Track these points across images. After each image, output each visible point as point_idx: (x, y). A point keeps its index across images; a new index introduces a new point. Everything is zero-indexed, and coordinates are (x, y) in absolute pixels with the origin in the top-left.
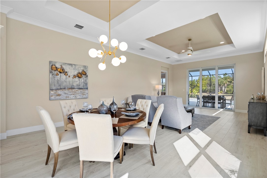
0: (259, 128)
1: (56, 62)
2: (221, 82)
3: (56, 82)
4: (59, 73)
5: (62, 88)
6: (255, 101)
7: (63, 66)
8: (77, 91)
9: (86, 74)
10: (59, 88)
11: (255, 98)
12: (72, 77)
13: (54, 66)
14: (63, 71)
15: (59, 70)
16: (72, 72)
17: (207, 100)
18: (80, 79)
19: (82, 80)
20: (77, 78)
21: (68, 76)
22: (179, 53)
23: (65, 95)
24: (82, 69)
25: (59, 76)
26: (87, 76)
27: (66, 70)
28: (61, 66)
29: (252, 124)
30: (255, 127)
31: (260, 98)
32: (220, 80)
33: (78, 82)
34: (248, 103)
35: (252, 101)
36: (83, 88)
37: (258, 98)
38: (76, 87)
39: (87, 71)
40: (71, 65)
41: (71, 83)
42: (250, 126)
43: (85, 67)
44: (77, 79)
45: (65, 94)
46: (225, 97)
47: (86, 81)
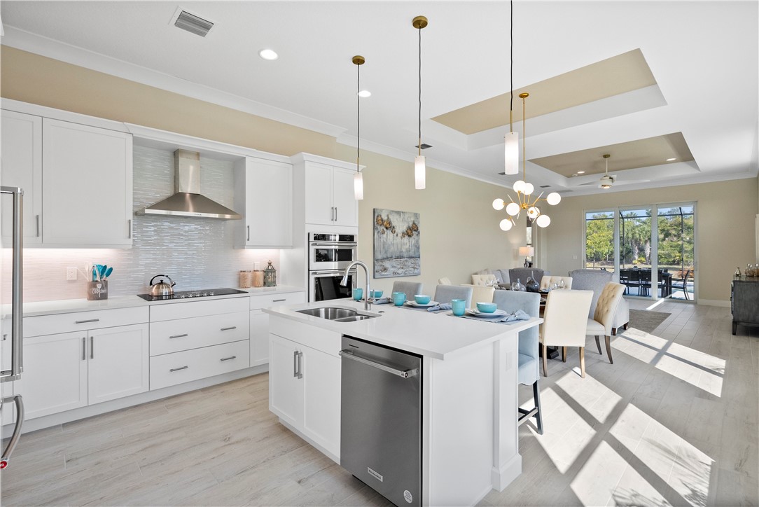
0: (751, 325)
1: (382, 210)
2: (642, 232)
3: (382, 246)
4: (385, 229)
5: (389, 256)
6: (743, 279)
7: (391, 217)
8: (406, 261)
9: (417, 228)
10: (385, 257)
11: (743, 274)
12: (400, 235)
13: (379, 218)
14: (390, 227)
15: (385, 223)
16: (401, 227)
17: (626, 279)
18: (411, 239)
19: (413, 240)
20: (407, 237)
21: (395, 235)
22: (569, 176)
23: (392, 269)
24: (412, 219)
25: (385, 236)
26: (419, 233)
27: (393, 224)
28: (388, 216)
29: (740, 319)
30: (744, 324)
31: (752, 274)
32: (637, 226)
33: (408, 244)
34: (732, 283)
35: (738, 279)
36: (414, 256)
37: (748, 274)
38: (405, 255)
39: (419, 223)
40: (398, 213)
41: (399, 246)
42: (735, 323)
43: (416, 215)
44: (406, 239)
45: (393, 267)
46: (669, 272)
47: (417, 241)
